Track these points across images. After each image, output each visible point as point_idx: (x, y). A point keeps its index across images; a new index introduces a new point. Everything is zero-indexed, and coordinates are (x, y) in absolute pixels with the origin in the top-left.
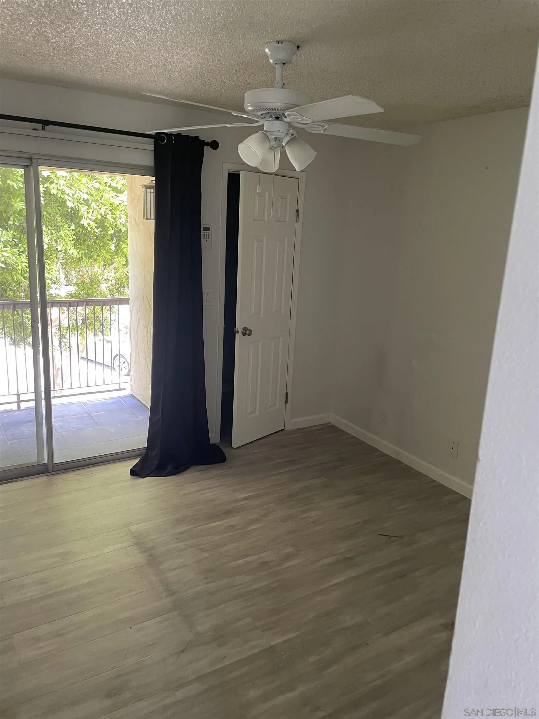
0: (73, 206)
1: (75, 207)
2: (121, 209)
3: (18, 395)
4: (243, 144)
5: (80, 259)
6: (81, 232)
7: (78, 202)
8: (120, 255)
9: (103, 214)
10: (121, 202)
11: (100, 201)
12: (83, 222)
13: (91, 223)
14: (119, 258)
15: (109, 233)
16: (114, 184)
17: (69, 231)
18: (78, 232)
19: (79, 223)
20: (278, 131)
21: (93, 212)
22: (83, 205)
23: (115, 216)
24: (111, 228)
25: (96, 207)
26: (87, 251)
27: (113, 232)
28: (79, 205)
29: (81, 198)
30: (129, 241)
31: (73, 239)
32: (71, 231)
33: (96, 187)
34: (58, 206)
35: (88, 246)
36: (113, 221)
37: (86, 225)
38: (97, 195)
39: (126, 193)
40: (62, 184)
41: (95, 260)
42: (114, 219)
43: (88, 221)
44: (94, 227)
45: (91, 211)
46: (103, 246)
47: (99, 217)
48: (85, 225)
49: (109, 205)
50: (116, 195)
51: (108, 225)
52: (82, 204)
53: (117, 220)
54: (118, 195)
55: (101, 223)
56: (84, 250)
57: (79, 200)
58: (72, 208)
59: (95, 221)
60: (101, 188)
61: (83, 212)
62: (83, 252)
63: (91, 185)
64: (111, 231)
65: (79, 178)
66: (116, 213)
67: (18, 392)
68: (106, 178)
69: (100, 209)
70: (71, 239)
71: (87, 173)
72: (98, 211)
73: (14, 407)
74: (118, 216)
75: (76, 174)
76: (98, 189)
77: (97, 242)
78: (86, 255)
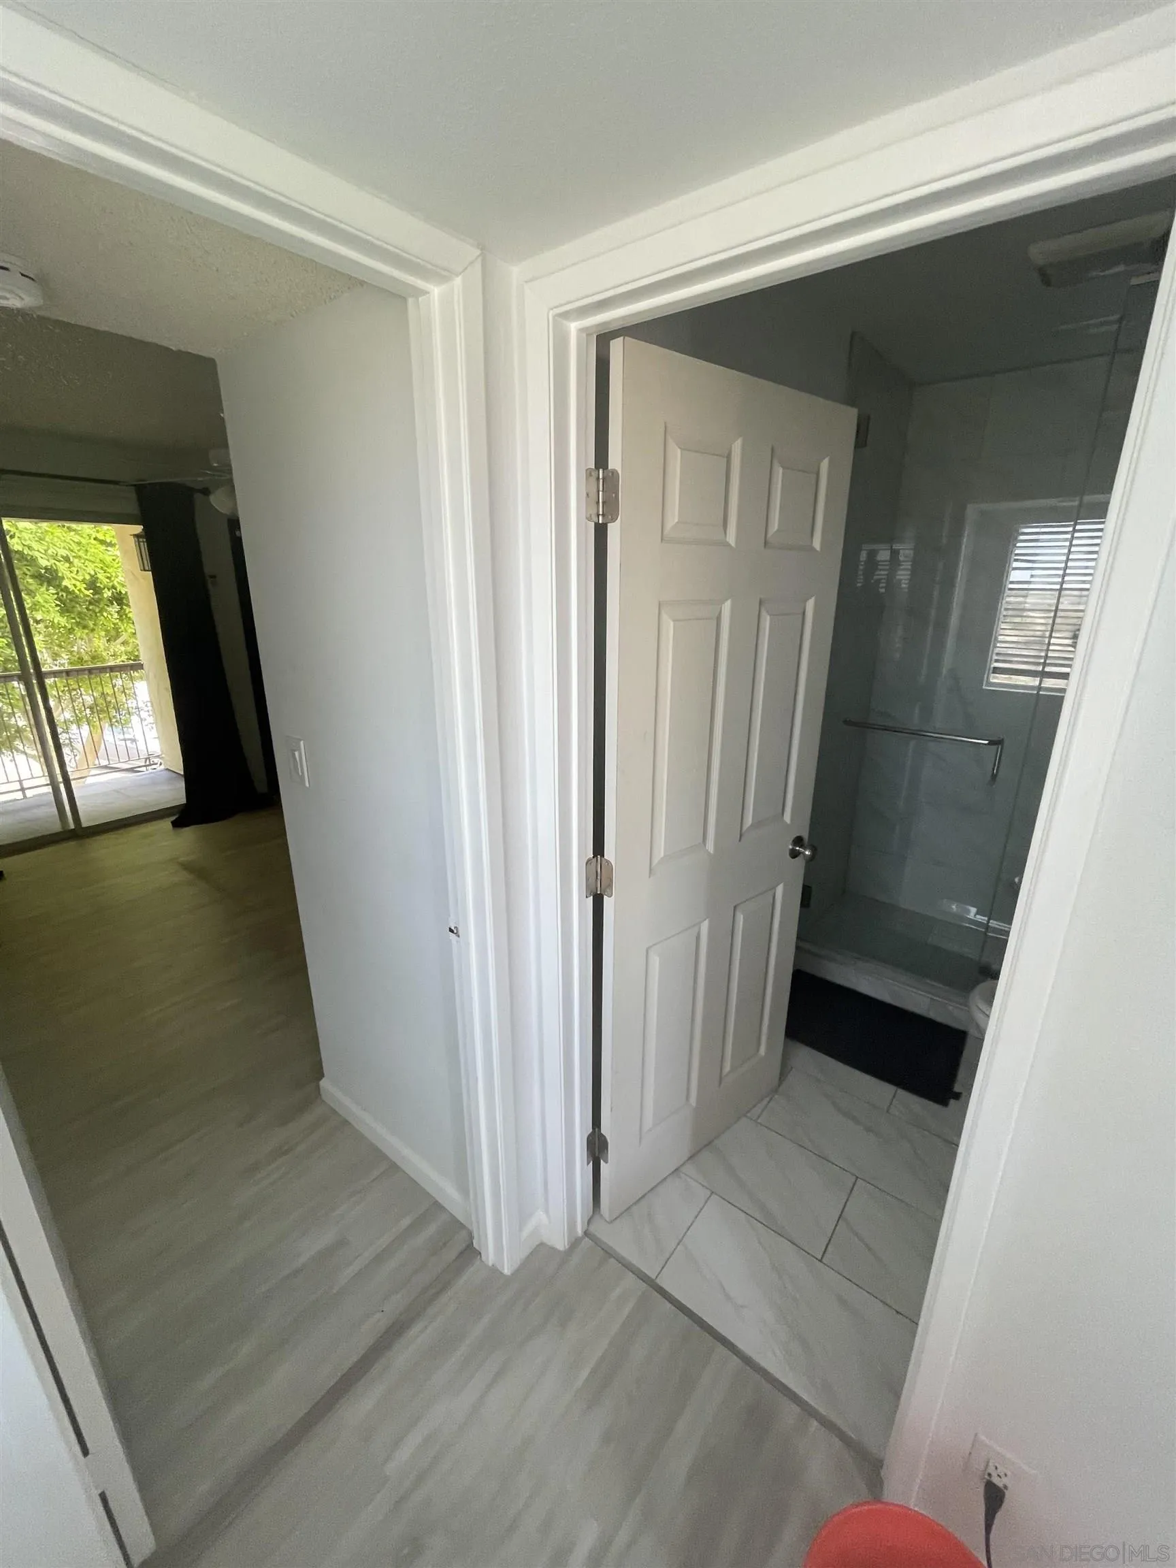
0: (49, 564)
1: (51, 566)
2: (116, 566)
3: (20, 781)
5: (71, 631)
6: (65, 597)
7: (54, 559)
8: (125, 621)
9: (93, 573)
10: (114, 558)
11: (86, 557)
12: (65, 583)
13: (78, 584)
14: (125, 625)
15: (105, 595)
16: (101, 537)
17: (49, 595)
18: (61, 598)
19: (59, 586)
21: (78, 571)
22: (62, 563)
23: (109, 575)
24: (106, 589)
25: (80, 565)
26: (78, 620)
27: (110, 595)
28: (57, 563)
29: (57, 554)
30: (131, 604)
31: (57, 605)
32: (51, 595)
33: (76, 540)
34: (26, 565)
35: (80, 613)
36: (108, 581)
37: (71, 588)
38: (79, 551)
39: (117, 547)
40: (27, 538)
41: (93, 630)
42: (108, 578)
43: (74, 582)
44: (83, 590)
45: (75, 569)
46: (99, 612)
47: (88, 577)
48: (69, 586)
49: (98, 560)
50: (106, 550)
51: (102, 586)
52: (59, 561)
53: (113, 579)
54: (109, 548)
55: (93, 584)
56: (74, 618)
57: (55, 557)
58: (46, 568)
59: (83, 581)
60: (83, 541)
61: (65, 572)
62: (74, 621)
63: (69, 538)
64: (107, 594)
65: (50, 530)
66: (108, 570)
67: (20, 778)
68: (87, 528)
69: (86, 566)
70: (54, 605)
71: (60, 523)
72: (84, 570)
73: (19, 795)
74: (114, 574)
75: (45, 525)
76: (79, 544)
77: (91, 607)
78: (78, 624)
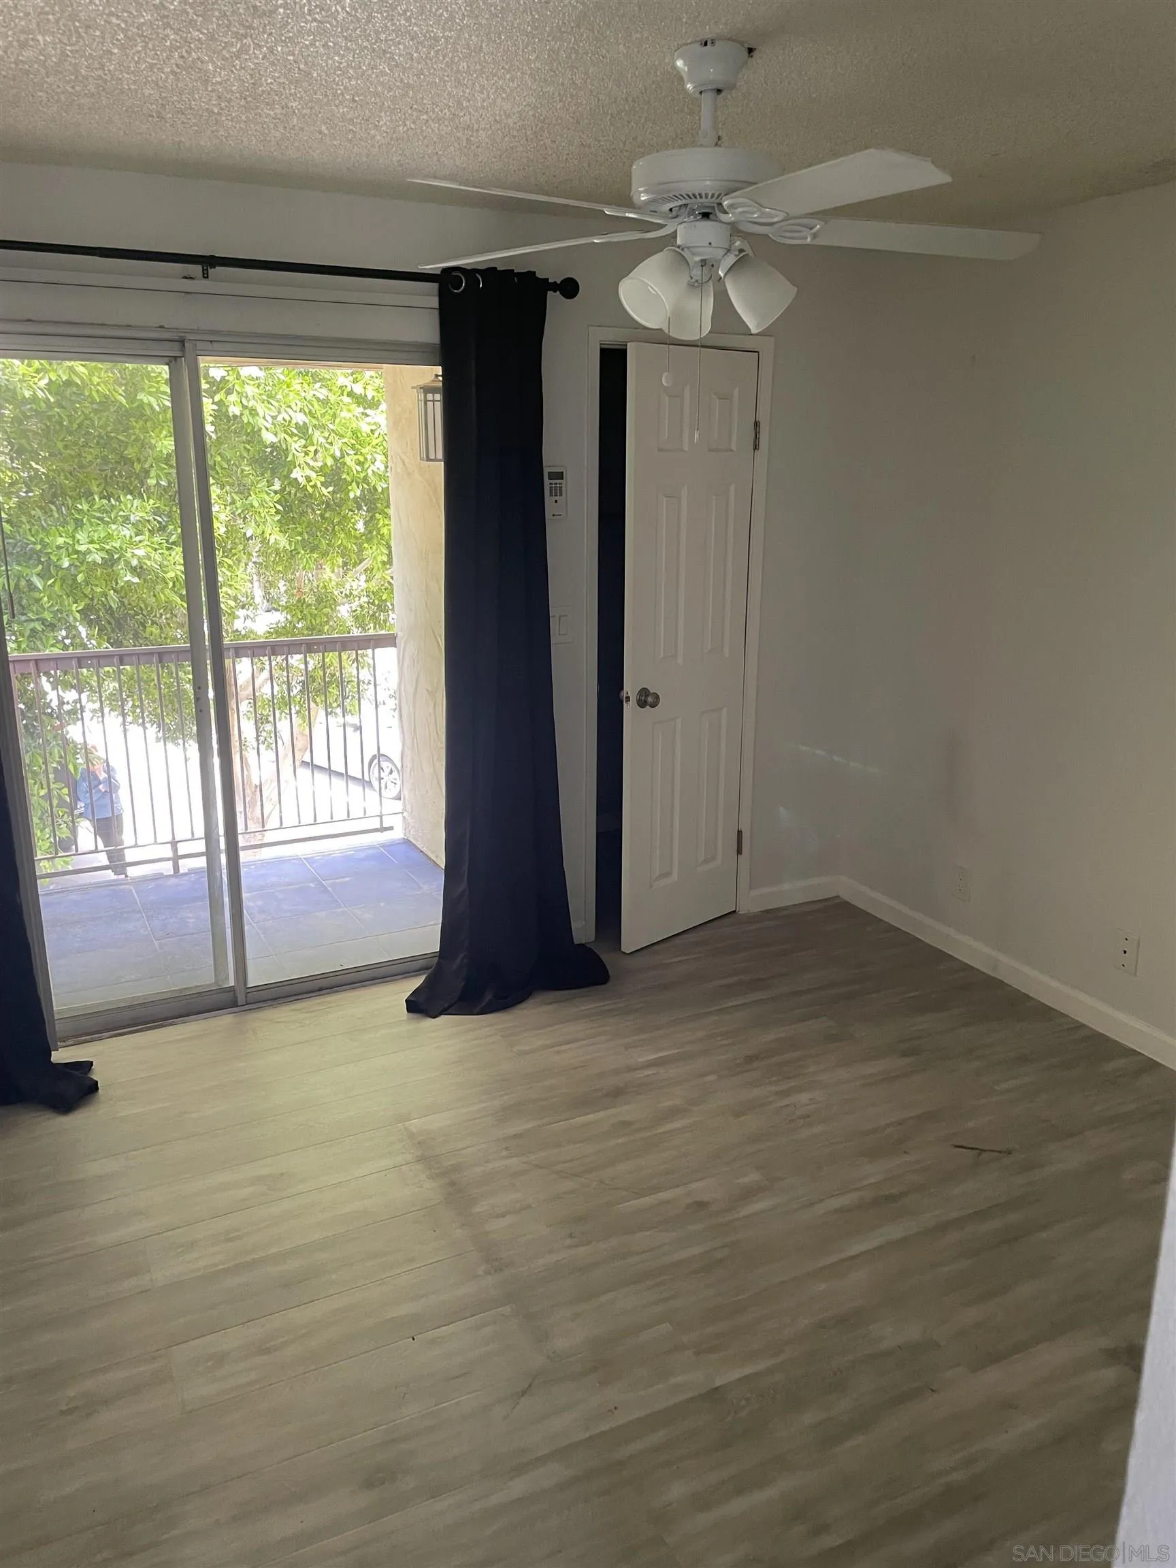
0: (275, 440)
1: (280, 442)
2: (375, 442)
3: (174, 844)
4: (631, 278)
5: (293, 554)
6: (292, 496)
7: (286, 432)
8: (375, 541)
9: (338, 454)
10: (374, 427)
11: (331, 426)
12: (297, 474)
13: (313, 475)
14: (374, 548)
15: (352, 495)
16: (358, 389)
17: (268, 494)
18: (287, 497)
19: (287, 477)
20: (707, 244)
21: (316, 452)
22: (296, 438)
23: (362, 459)
24: (354, 484)
25: (322, 440)
26: (306, 537)
27: (358, 494)
28: (287, 437)
29: (290, 422)
30: (391, 511)
31: (278, 512)
32: (273, 494)
33: (322, 397)
34: (244, 443)
35: (309, 524)
36: (359, 469)
37: (302, 480)
38: (323, 415)
39: (383, 407)
40: (250, 394)
41: (324, 554)
42: (359, 463)
43: (308, 472)
44: (319, 485)
45: (312, 449)
46: (339, 523)
47: (330, 462)
48: (301, 480)
49: (350, 434)
50: (363, 413)
51: (349, 479)
52: (292, 435)
53: (366, 466)
54: (368, 411)
55: (334, 475)
56: (301, 534)
57: (286, 426)
58: (273, 445)
59: (321, 470)
60: (333, 398)
61: (296, 452)
62: (299, 538)
63: (312, 393)
64: (354, 492)
65: (287, 379)
66: (363, 451)
67: (174, 838)
68: (341, 375)
69: (331, 444)
70: (273, 511)
71: (303, 366)
72: (326, 449)
73: (167, 868)
74: (369, 457)
75: (279, 371)
76: (325, 402)
77: (327, 515)
78: (304, 544)
